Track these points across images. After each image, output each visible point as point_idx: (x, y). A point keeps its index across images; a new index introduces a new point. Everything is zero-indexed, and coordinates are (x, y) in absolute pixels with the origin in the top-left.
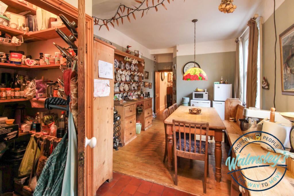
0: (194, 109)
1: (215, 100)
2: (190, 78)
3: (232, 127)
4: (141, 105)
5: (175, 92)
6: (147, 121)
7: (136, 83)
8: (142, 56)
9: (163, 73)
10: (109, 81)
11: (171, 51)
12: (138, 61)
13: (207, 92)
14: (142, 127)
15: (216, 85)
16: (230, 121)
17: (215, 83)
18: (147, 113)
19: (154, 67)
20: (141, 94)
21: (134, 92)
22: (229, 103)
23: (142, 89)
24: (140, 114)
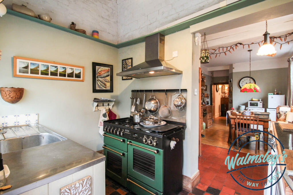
2: (246, 91)
4: (205, 109)
5: (231, 101)
6: (209, 122)
9: (218, 85)
13: (261, 101)
17: (269, 94)
18: (209, 116)
19: (212, 81)
20: (203, 102)
24: (205, 116)
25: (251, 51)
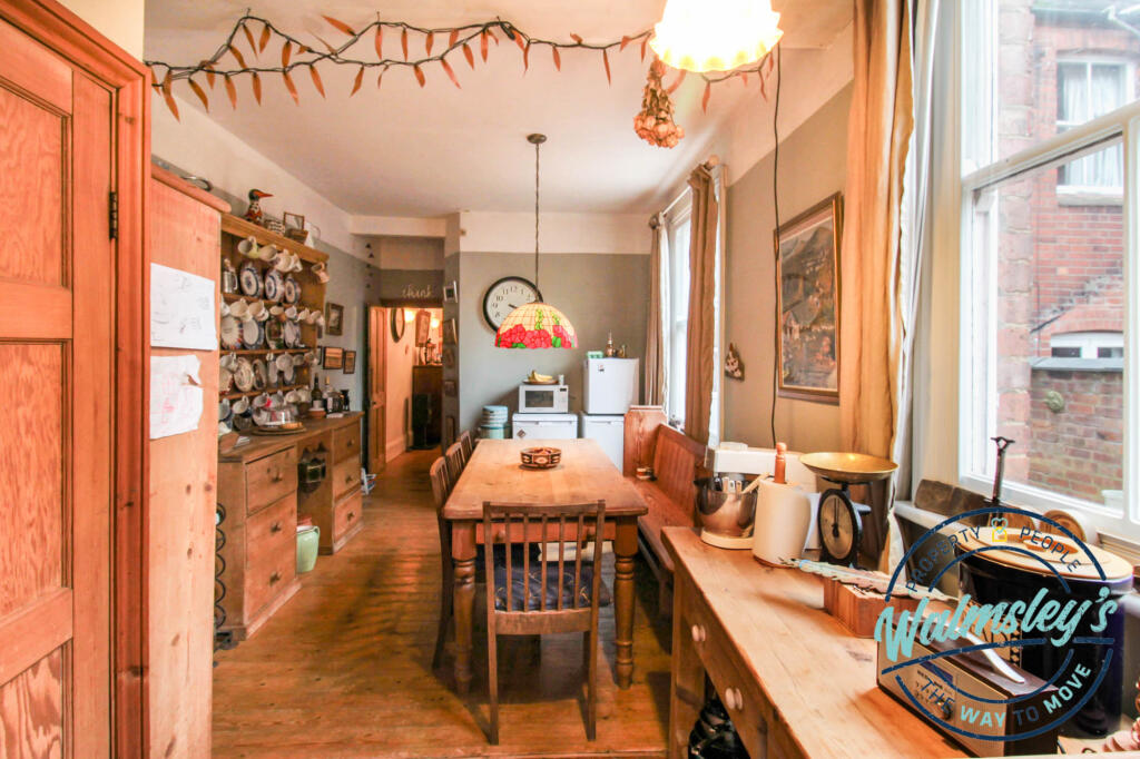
0: (538, 451)
1: (590, 412)
2: (522, 341)
3: (649, 498)
4: (317, 447)
5: (452, 386)
6: (344, 514)
7: (293, 355)
8: (316, 241)
9: (399, 310)
10: (199, 358)
11: (438, 230)
12: (304, 262)
13: (565, 384)
14: (321, 539)
15: (595, 363)
16: (639, 479)
17: (590, 353)
18: (344, 478)
19: (368, 286)
20: (314, 398)
21: (280, 392)
22: (635, 421)
23: (316, 380)
24: (315, 486)
25: (541, 145)
